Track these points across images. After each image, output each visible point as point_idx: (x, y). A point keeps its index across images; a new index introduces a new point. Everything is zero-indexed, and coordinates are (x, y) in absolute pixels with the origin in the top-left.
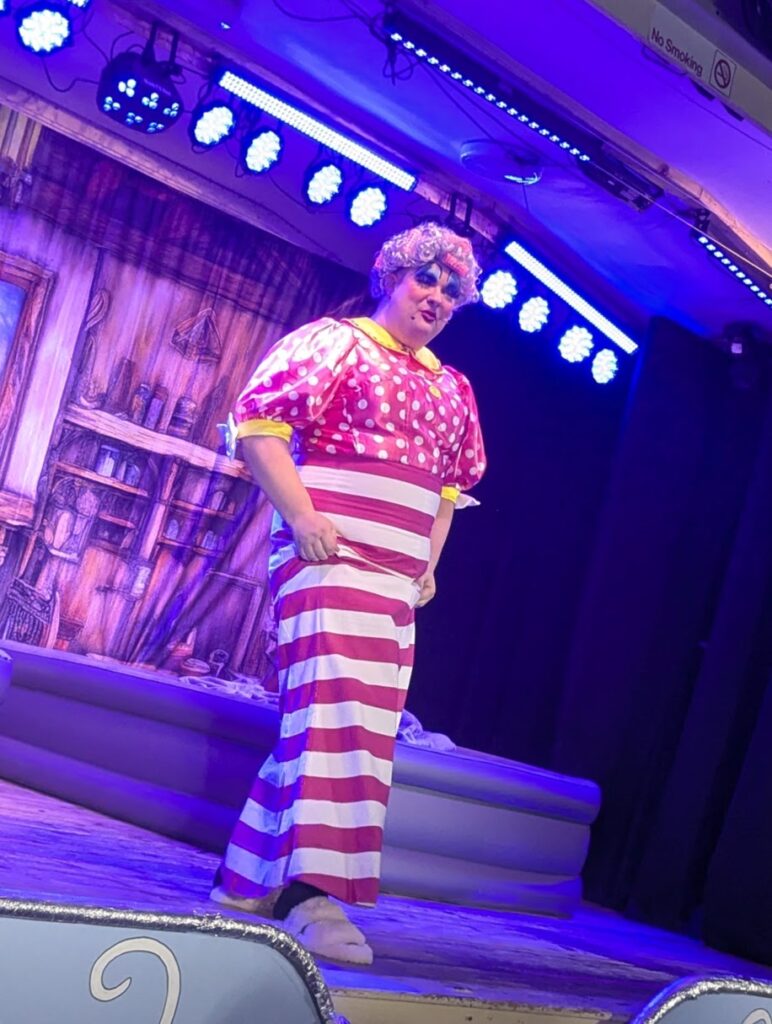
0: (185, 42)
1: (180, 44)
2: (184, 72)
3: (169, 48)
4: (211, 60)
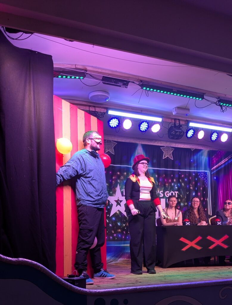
0: (181, 121)
2: (182, 126)
3: (178, 123)
4: (186, 122)
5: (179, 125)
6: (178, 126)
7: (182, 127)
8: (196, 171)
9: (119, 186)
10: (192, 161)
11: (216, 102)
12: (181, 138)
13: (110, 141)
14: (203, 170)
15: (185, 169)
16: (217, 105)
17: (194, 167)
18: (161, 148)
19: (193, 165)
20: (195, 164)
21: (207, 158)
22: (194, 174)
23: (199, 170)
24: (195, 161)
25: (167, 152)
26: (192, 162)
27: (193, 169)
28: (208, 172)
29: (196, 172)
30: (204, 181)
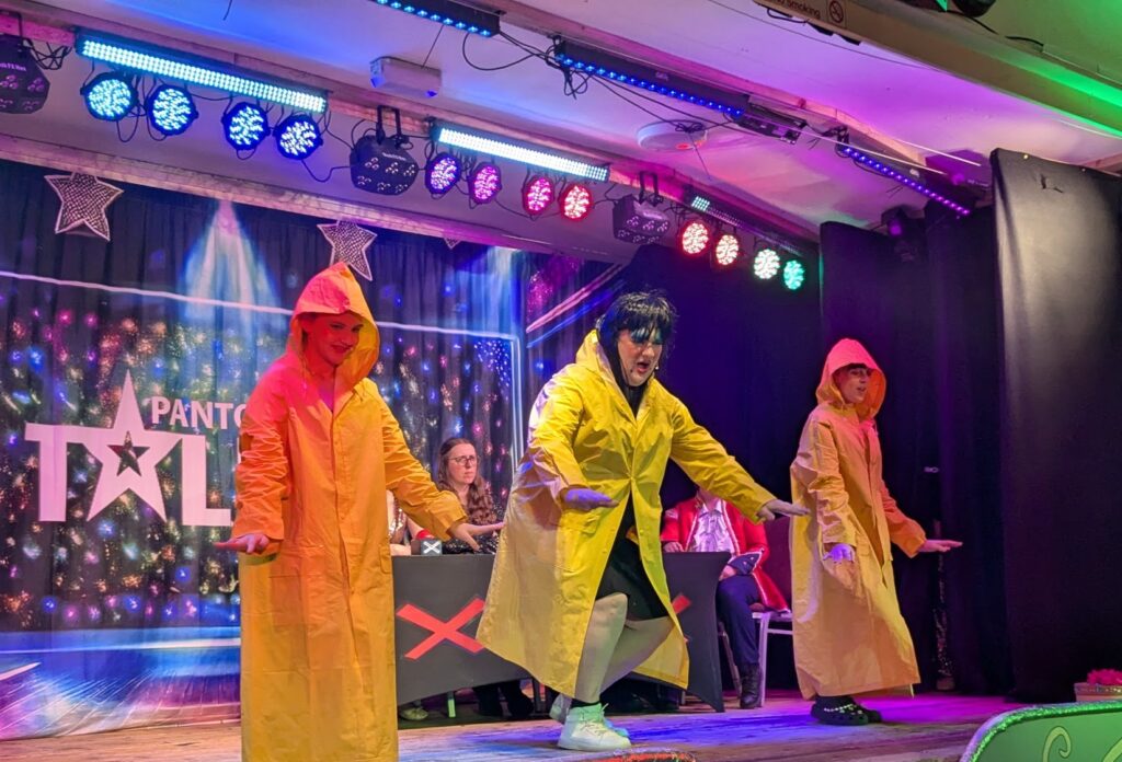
0: (404, 116)
1: (401, 118)
2: (411, 139)
3: (394, 124)
4: (427, 124)
5: (395, 132)
6: (393, 137)
7: (408, 146)
8: (465, 332)
9: (133, 381)
10: (448, 289)
11: (548, 52)
12: (406, 189)
13: (91, 179)
14: (495, 331)
15: (422, 324)
16: (550, 64)
17: (459, 316)
18: (320, 226)
19: (454, 309)
20: (464, 306)
21: (509, 284)
22: (456, 346)
23: (479, 329)
24: (464, 291)
25: (347, 248)
26: (449, 294)
27: (454, 322)
28: (513, 339)
29: (465, 340)
30: (497, 375)
